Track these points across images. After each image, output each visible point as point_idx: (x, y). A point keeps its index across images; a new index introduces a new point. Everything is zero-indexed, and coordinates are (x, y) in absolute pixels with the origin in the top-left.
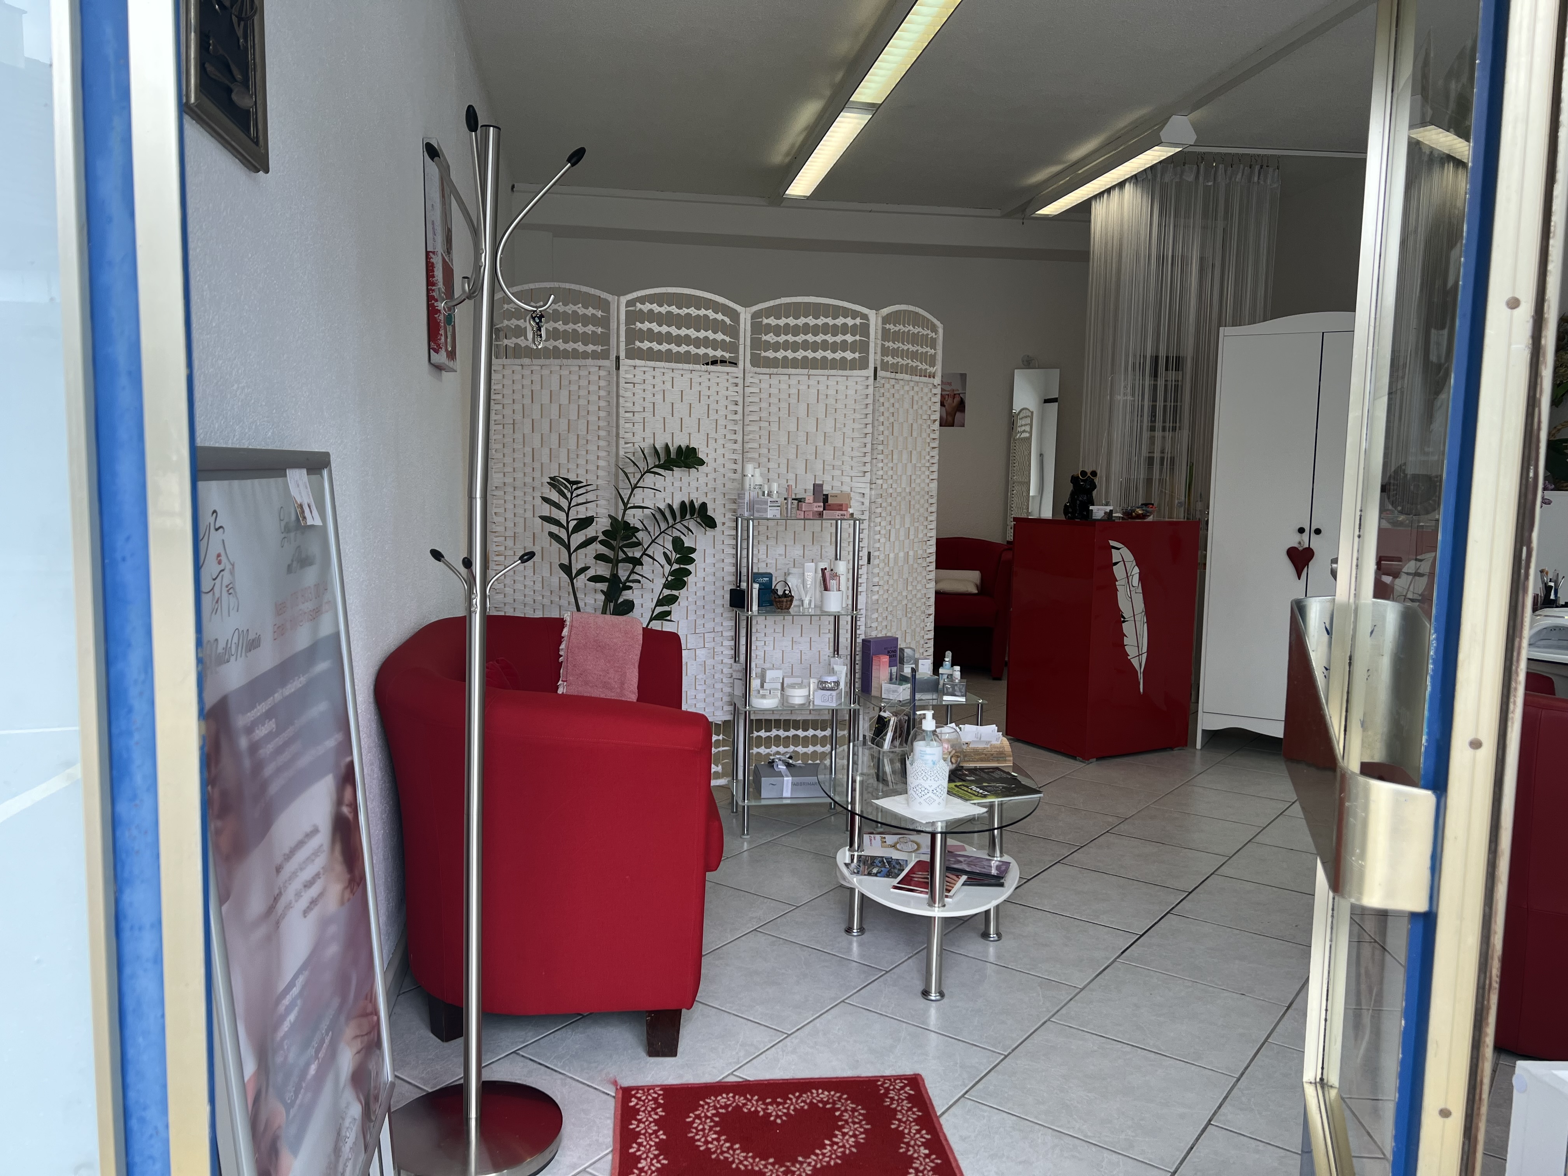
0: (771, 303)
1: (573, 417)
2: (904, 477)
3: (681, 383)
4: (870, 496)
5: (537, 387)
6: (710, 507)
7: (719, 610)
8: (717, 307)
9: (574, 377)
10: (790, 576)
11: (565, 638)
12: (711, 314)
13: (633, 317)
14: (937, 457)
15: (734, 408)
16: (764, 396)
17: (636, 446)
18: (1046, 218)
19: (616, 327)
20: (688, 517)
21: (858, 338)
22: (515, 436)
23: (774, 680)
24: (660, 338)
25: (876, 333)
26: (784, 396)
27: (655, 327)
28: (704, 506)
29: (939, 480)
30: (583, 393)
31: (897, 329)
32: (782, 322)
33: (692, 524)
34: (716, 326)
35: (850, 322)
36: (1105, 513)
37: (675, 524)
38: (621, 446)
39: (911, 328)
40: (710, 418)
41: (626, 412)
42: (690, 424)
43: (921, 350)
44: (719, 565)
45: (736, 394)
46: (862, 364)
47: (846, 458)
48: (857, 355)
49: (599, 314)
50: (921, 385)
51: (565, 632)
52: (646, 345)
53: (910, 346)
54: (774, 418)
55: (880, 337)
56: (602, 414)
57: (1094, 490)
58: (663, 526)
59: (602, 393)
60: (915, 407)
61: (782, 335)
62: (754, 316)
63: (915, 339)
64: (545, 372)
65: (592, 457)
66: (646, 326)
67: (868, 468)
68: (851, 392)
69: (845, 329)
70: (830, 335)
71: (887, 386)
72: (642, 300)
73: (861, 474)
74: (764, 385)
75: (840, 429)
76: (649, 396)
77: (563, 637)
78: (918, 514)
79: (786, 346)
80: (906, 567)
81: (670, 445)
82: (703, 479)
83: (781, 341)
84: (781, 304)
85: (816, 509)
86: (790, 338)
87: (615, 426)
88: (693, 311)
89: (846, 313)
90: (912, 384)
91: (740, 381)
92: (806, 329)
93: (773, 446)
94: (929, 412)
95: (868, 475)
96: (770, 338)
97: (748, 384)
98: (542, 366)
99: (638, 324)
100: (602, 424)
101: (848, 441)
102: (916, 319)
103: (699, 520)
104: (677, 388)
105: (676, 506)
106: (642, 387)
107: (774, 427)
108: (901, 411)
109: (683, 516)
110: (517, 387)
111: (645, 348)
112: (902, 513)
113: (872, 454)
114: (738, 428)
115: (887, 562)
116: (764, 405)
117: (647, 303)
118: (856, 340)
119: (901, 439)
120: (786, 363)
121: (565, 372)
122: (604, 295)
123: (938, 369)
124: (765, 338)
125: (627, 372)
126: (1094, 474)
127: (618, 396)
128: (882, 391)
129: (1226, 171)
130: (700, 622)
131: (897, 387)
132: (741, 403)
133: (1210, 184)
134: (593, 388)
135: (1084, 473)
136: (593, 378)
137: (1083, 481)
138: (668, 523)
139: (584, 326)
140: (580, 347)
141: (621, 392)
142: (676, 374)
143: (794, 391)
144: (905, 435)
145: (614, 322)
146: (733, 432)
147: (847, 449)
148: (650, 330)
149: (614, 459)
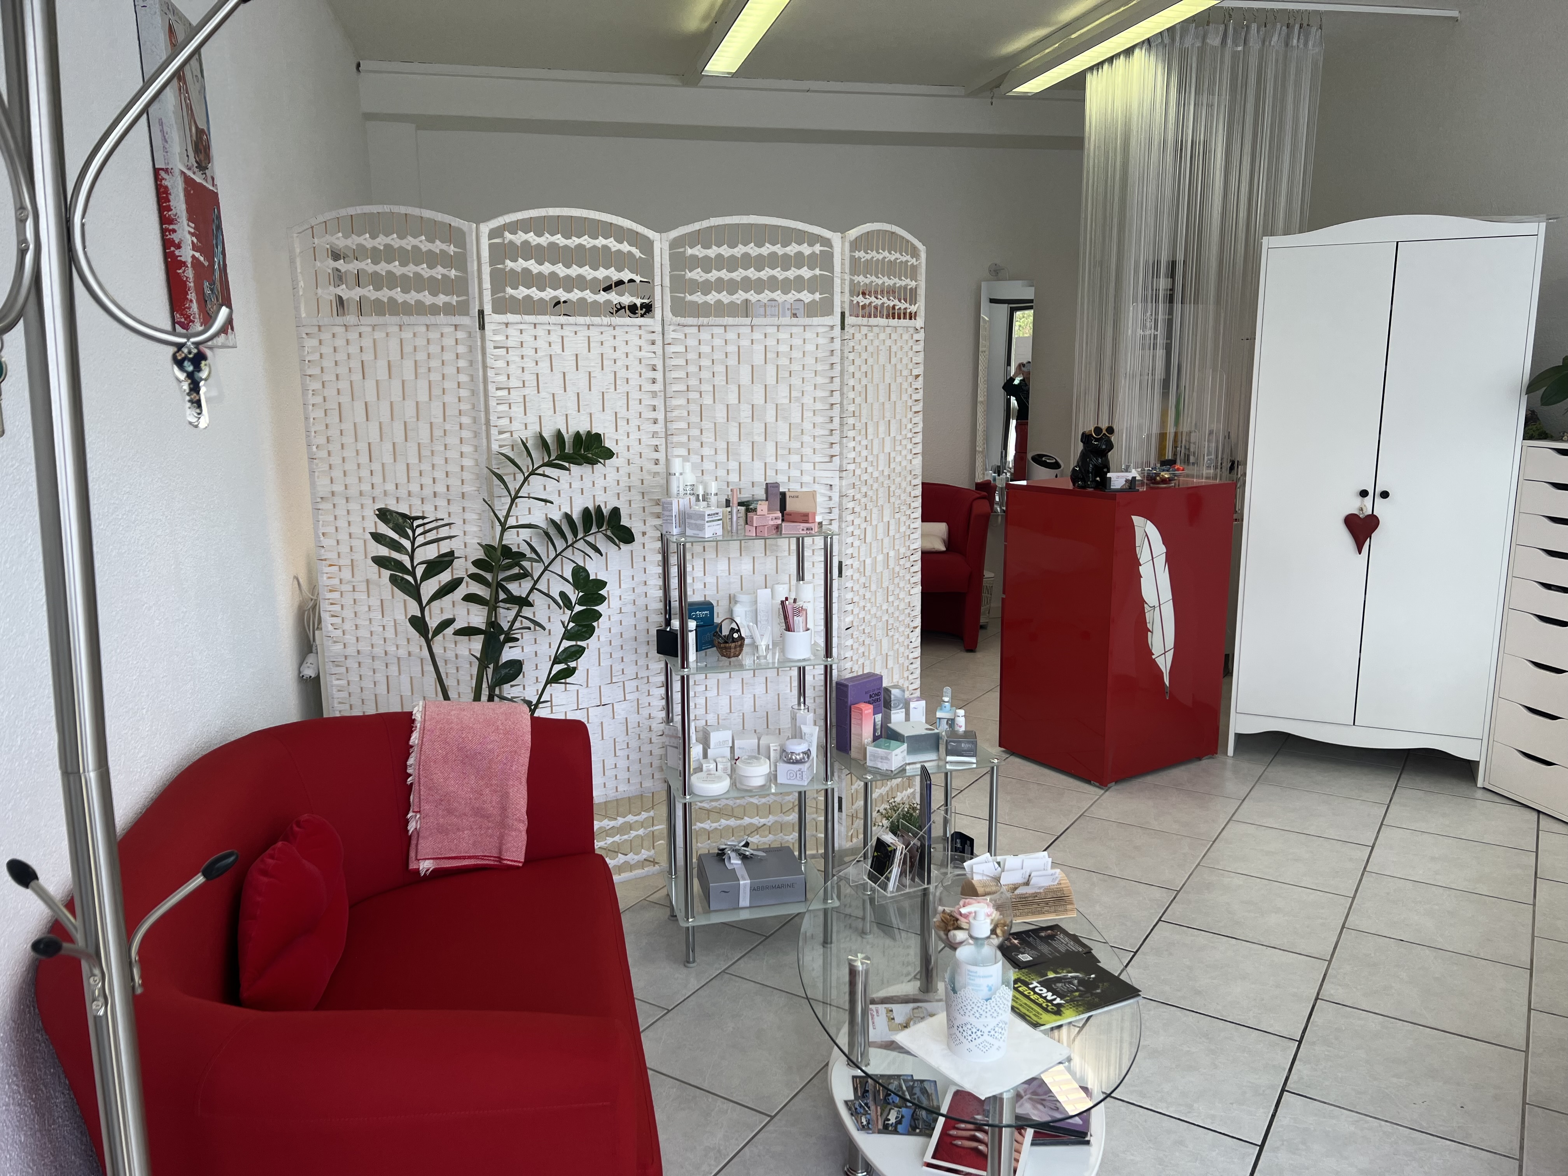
0: (697, 226)
1: (423, 397)
2: (882, 457)
3: (576, 343)
4: (841, 487)
5: (368, 357)
6: (624, 513)
7: (643, 650)
8: (620, 234)
9: (421, 342)
10: (738, 605)
11: (416, 749)
12: (612, 244)
13: (500, 253)
14: (921, 425)
15: (652, 374)
16: (692, 356)
17: (515, 436)
18: (1025, 97)
19: (476, 268)
20: (594, 529)
21: (817, 272)
22: (343, 426)
23: (720, 744)
24: (540, 281)
25: (843, 264)
26: (718, 356)
27: (533, 266)
28: (616, 512)
29: (924, 454)
30: (435, 363)
31: (868, 257)
32: (713, 252)
33: (600, 541)
34: (619, 260)
35: (806, 249)
36: (1127, 481)
37: (576, 541)
38: (493, 438)
39: (886, 254)
40: (618, 391)
41: (497, 389)
42: (592, 400)
43: (899, 283)
44: (640, 590)
45: (653, 355)
46: (823, 308)
47: (807, 439)
48: (817, 296)
49: (452, 249)
50: (900, 330)
51: (415, 739)
52: (521, 292)
53: (886, 279)
54: (707, 387)
55: (847, 270)
56: (464, 393)
57: (1109, 451)
58: (560, 544)
59: (462, 363)
60: (893, 360)
61: (714, 271)
62: (675, 244)
63: (891, 269)
64: (379, 335)
65: (453, 454)
66: (521, 264)
67: (836, 449)
68: (810, 347)
69: (799, 260)
70: (779, 269)
71: (858, 336)
72: (513, 227)
73: (827, 459)
74: (692, 342)
75: (797, 399)
76: (529, 364)
77: (412, 747)
78: (899, 502)
79: (719, 286)
80: (886, 574)
81: (564, 432)
82: (612, 475)
83: (713, 280)
84: (711, 227)
85: (771, 523)
86: (724, 274)
87: (483, 409)
88: (586, 241)
89: (801, 237)
90: (888, 330)
91: (658, 338)
92: (746, 261)
93: (707, 425)
94: (910, 366)
95: (836, 460)
96: (697, 275)
97: (670, 341)
98: (374, 327)
99: (508, 262)
100: (465, 406)
101: (808, 414)
102: (892, 242)
103: (609, 533)
104: (569, 353)
105: (576, 516)
106: (519, 352)
107: (708, 400)
108: (876, 368)
109: (587, 530)
110: (341, 356)
111: (520, 297)
112: (880, 503)
113: (842, 432)
114: (659, 402)
115: (862, 570)
116: (692, 369)
117: (520, 232)
118: (815, 276)
119: (876, 406)
120: (720, 309)
121: (407, 335)
122: (456, 222)
123: (919, 307)
124: (689, 275)
125: (495, 332)
126: (1110, 430)
127: (485, 367)
128: (851, 344)
129: (1258, 32)
130: (617, 667)
131: (870, 336)
132: (660, 367)
133: (1240, 48)
134: (449, 356)
135: (1098, 430)
136: (449, 342)
137: (1096, 440)
138: (566, 541)
139: (431, 267)
140: (427, 298)
141: (490, 362)
142: (567, 332)
143: (732, 348)
144: (882, 400)
145: (472, 262)
146: (651, 408)
147: (807, 426)
148: (526, 271)
149: (485, 457)
